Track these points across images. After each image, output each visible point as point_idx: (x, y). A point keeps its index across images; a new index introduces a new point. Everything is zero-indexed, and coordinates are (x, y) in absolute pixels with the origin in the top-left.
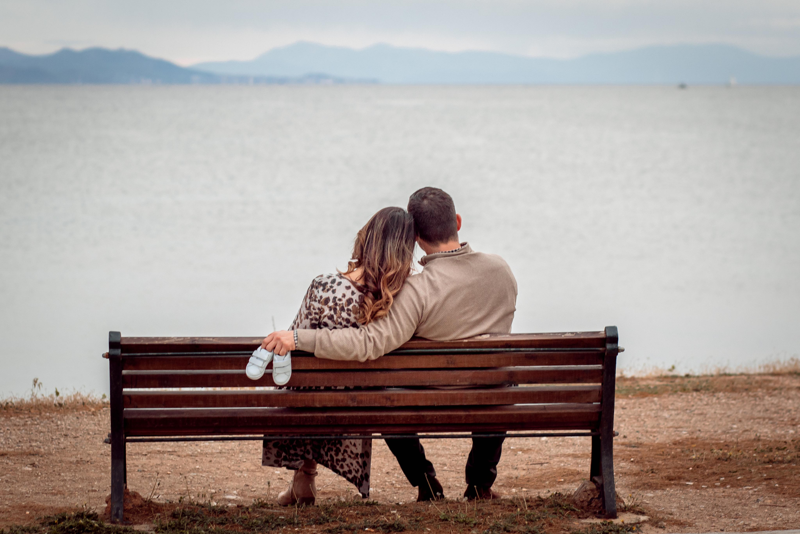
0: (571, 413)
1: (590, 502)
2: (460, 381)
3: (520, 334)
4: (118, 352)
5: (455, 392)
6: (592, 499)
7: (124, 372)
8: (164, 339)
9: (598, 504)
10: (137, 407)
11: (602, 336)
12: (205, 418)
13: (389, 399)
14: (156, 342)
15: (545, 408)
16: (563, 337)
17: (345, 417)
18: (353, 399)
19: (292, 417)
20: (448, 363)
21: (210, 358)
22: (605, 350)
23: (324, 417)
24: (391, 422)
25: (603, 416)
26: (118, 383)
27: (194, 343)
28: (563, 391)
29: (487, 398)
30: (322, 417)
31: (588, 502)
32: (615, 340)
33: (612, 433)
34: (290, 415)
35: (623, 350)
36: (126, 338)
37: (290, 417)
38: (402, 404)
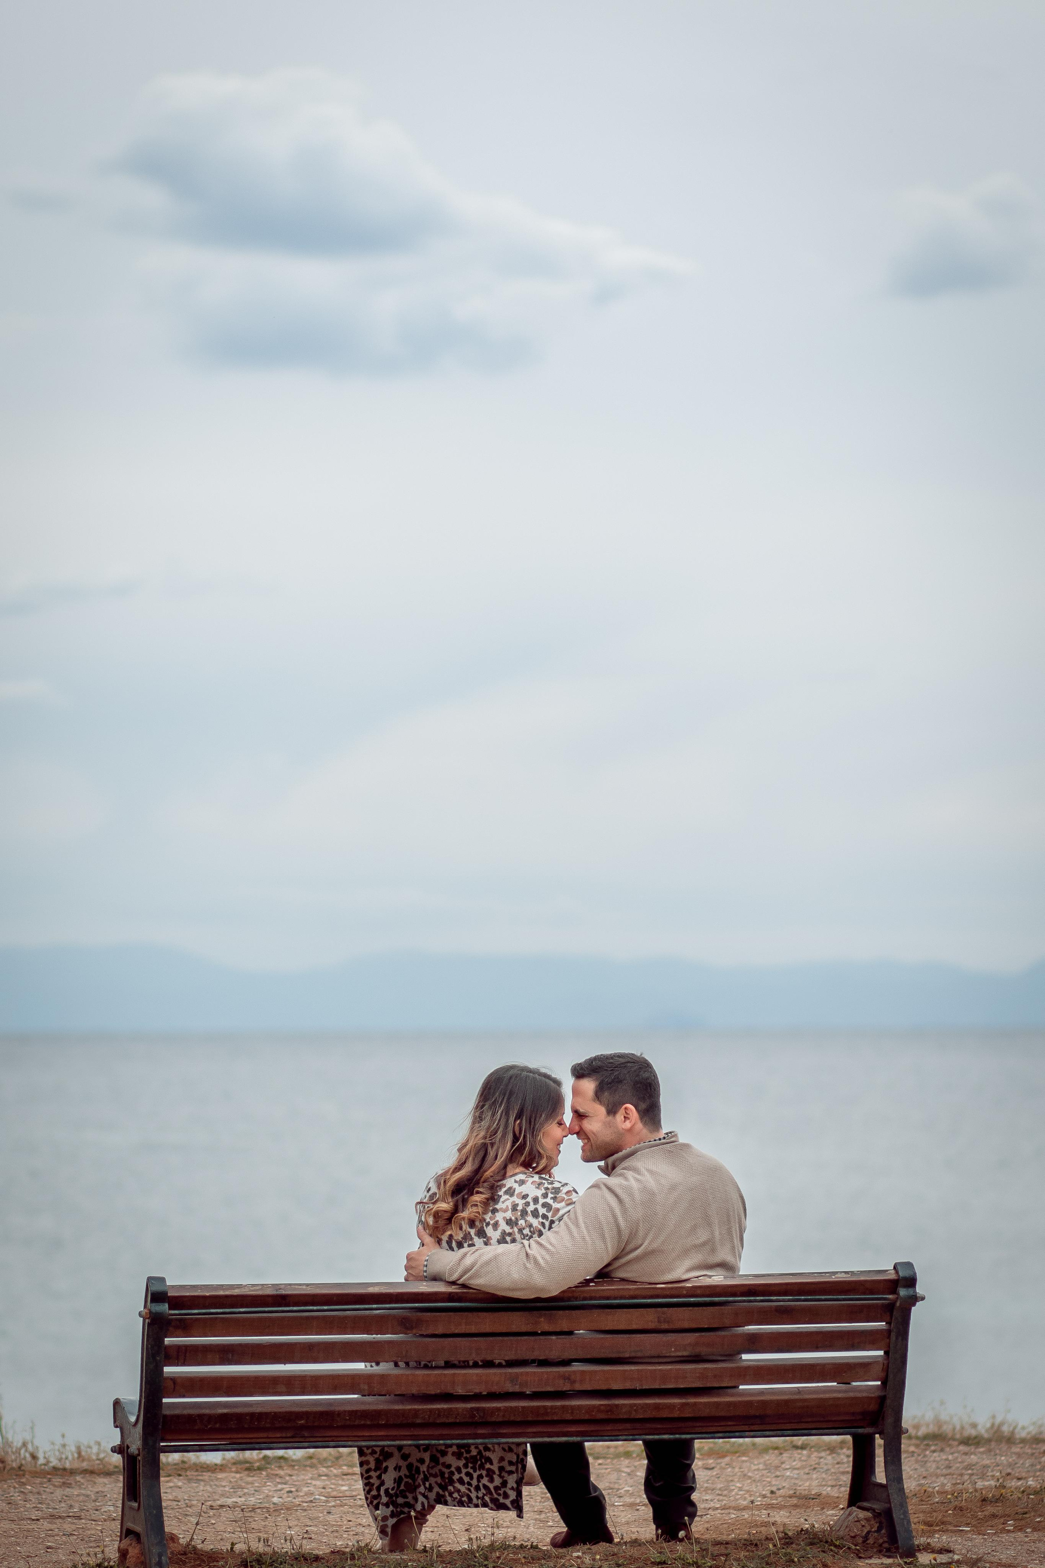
0: (839, 1399)
1: (866, 1538)
2: (675, 1351)
3: (769, 1275)
4: (164, 1308)
5: (669, 1367)
6: (868, 1533)
7: (168, 1341)
8: (232, 1287)
9: (878, 1540)
10: (184, 1397)
11: (892, 1276)
12: (286, 1412)
13: (569, 1379)
14: (221, 1293)
15: (799, 1391)
16: (834, 1278)
17: (498, 1409)
18: (513, 1379)
19: (419, 1410)
20: (659, 1322)
21: (301, 1318)
22: (897, 1298)
23: (467, 1408)
24: (568, 1417)
25: (888, 1402)
26: (158, 1358)
27: (279, 1292)
28: (828, 1364)
29: (715, 1376)
30: (464, 1409)
31: (862, 1537)
32: (911, 1282)
33: (901, 1430)
34: (416, 1407)
35: (923, 1299)
36: (173, 1286)
37: (415, 1410)
38: (587, 1387)
